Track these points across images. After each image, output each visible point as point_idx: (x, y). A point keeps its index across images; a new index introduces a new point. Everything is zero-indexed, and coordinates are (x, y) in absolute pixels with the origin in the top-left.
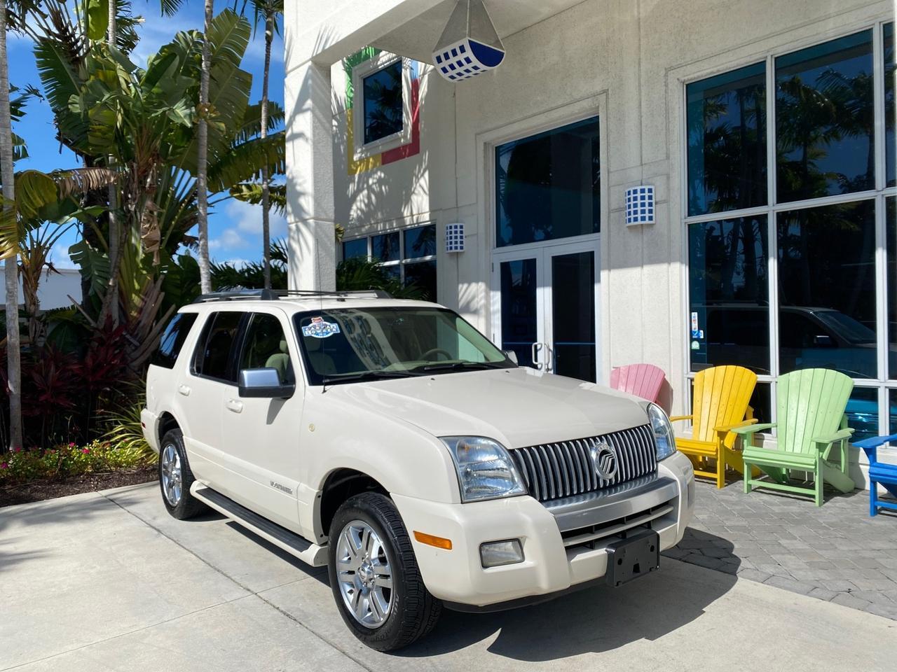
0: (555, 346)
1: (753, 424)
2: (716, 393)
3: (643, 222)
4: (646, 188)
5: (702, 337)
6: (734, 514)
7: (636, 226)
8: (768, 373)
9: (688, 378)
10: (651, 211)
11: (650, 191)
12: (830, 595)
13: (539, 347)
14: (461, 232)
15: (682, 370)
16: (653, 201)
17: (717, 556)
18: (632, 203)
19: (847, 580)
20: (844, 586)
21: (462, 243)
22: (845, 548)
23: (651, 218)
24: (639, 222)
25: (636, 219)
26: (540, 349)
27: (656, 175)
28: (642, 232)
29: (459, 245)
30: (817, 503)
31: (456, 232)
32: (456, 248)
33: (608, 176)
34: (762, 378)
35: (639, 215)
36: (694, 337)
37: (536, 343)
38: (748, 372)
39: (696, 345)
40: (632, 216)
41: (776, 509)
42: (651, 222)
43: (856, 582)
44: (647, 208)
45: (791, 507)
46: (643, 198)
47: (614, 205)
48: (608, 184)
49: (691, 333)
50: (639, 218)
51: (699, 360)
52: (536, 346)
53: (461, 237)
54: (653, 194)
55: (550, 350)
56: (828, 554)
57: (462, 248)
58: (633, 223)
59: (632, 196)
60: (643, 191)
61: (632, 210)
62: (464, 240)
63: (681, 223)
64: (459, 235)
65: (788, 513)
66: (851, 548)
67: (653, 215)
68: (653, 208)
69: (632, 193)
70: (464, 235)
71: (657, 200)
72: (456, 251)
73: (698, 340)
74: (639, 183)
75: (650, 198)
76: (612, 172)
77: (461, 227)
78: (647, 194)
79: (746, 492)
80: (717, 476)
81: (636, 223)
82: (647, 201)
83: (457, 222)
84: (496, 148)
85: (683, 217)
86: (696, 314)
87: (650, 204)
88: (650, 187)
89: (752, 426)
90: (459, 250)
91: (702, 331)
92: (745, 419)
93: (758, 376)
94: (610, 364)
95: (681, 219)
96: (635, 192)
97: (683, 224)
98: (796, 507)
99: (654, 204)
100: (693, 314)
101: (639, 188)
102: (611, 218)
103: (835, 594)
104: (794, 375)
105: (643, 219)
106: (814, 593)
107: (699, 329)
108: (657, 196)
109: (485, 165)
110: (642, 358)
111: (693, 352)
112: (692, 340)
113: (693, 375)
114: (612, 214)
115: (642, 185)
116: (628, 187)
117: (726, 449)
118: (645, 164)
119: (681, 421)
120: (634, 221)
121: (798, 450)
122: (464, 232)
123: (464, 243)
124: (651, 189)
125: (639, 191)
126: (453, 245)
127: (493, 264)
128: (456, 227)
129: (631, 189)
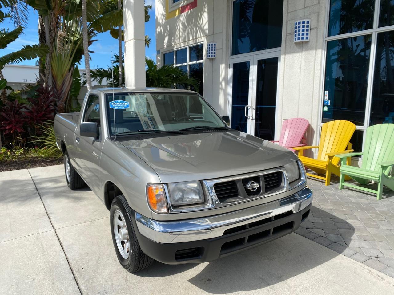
0: (257, 108)
1: (350, 152)
2: (333, 135)
3: (303, 40)
4: (306, 21)
5: (329, 104)
6: (328, 201)
7: (300, 42)
8: (363, 125)
9: (320, 126)
10: (307, 34)
11: (308, 22)
12: (363, 259)
13: (249, 108)
14: (215, 47)
15: (317, 122)
16: (309, 28)
17: (306, 227)
18: (297, 29)
19: (378, 249)
20: (375, 253)
21: (215, 53)
22: (385, 228)
23: (307, 38)
24: (301, 40)
25: (299, 39)
26: (249, 109)
27: (312, 13)
28: (302, 46)
29: (213, 54)
30: (378, 198)
31: (212, 48)
32: (212, 56)
33: (287, 15)
34: (359, 128)
35: (301, 36)
36: (325, 104)
37: (247, 106)
38: (352, 124)
39: (326, 109)
40: (297, 37)
41: (353, 200)
42: (307, 40)
43: (383, 251)
44: (305, 32)
45: (363, 199)
46: (303, 26)
47: (289, 32)
48: (287, 20)
49: (324, 102)
50: (301, 38)
51: (327, 117)
52: (247, 108)
54: (309, 24)
55: (253, 109)
56: (372, 231)
57: (215, 56)
58: (297, 41)
59: (298, 25)
60: (304, 22)
61: (297, 33)
62: (216, 52)
63: (323, 40)
64: (213, 49)
65: (359, 203)
66: (388, 228)
67: (309, 36)
68: (309, 32)
69: (298, 23)
70: (216, 49)
71: (312, 27)
72: (212, 57)
73: (327, 106)
75: (308, 26)
76: (289, 13)
77: (215, 45)
78: (306, 24)
79: (340, 188)
80: (326, 179)
82: (305, 28)
83: (213, 42)
84: (233, 2)
85: (325, 37)
86: (327, 91)
87: (307, 30)
88: (308, 20)
90: (213, 57)
91: (329, 101)
92: (346, 149)
93: (357, 126)
94: (282, 117)
95: (324, 38)
96: (299, 23)
97: (324, 41)
98: (365, 200)
99: (309, 30)
100: (326, 91)
101: (301, 21)
102: (287, 38)
103: (368, 258)
104: (377, 127)
105: (303, 38)
106: (355, 256)
107: (328, 100)
108: (312, 25)
109: (227, 11)
110: (298, 115)
111: (324, 112)
112: (324, 106)
113: (323, 124)
114: (288, 36)
115: (304, 19)
117: (333, 165)
118: (307, 7)
119: (315, 148)
120: (298, 40)
121: (372, 169)
122: (216, 48)
123: (216, 53)
124: (309, 21)
125: (301, 23)
126: (210, 55)
127: (229, 64)
128: (212, 45)
129: (298, 22)
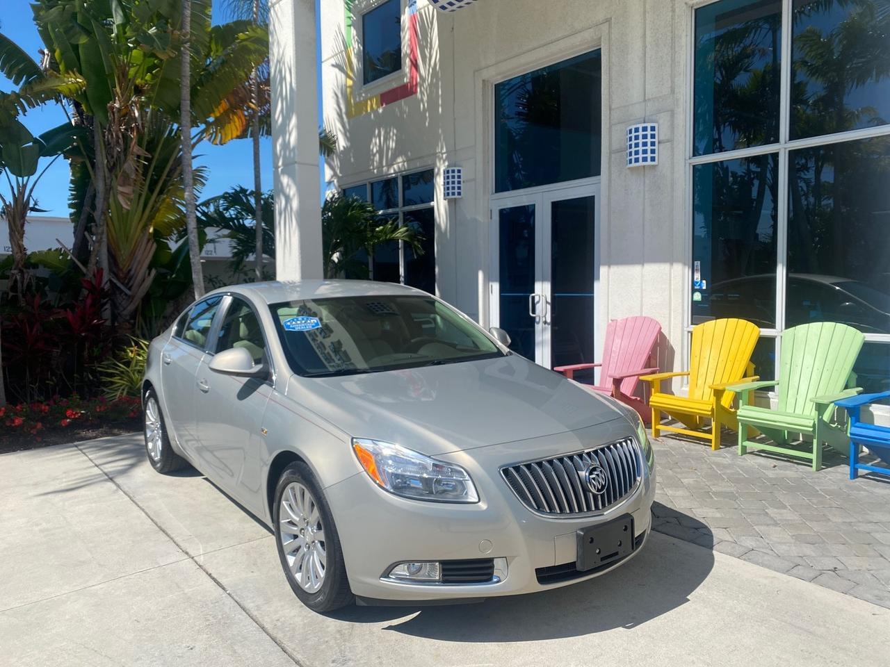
0: (553, 298)
1: (753, 381)
2: (715, 348)
3: (645, 163)
4: (649, 125)
5: (704, 288)
6: (724, 479)
7: (638, 168)
8: (773, 326)
9: (689, 332)
10: (653, 151)
11: (653, 129)
12: (812, 575)
13: (537, 299)
14: (459, 177)
15: (683, 324)
16: (656, 140)
17: (696, 527)
18: (633, 142)
19: (835, 557)
20: (829, 563)
21: (459, 188)
22: (840, 520)
23: (653, 159)
24: (641, 163)
25: (637, 160)
26: (538, 302)
27: (659, 111)
28: (644, 175)
29: (456, 191)
30: (814, 468)
31: (453, 177)
32: (453, 194)
33: (610, 113)
34: (766, 332)
35: (641, 156)
36: (696, 287)
37: (533, 295)
38: (751, 325)
39: (698, 297)
40: (633, 157)
41: (771, 474)
42: (653, 163)
43: (843, 559)
44: (649, 148)
45: (788, 472)
46: (645, 137)
47: (615, 146)
48: (610, 123)
49: (693, 283)
50: (641, 160)
51: (700, 312)
52: (533, 298)
53: (459, 183)
54: (656, 133)
55: (547, 302)
56: (817, 527)
57: (459, 194)
58: (633, 164)
59: (633, 134)
60: (645, 129)
61: (633, 150)
62: (462, 185)
63: (685, 163)
64: (456, 180)
65: (783, 478)
66: (845, 520)
67: (656, 155)
68: (656, 148)
69: (633, 131)
70: (462, 180)
71: (661, 139)
72: (453, 197)
73: (701, 291)
74: (642, 120)
75: (653, 136)
76: (613, 109)
77: (459, 171)
78: (649, 132)
79: (740, 454)
80: (712, 437)
81: (637, 164)
82: (649, 140)
83: (455, 166)
84: (495, 85)
85: (688, 158)
86: (699, 262)
87: (653, 144)
88: (653, 125)
89: (753, 383)
90: (456, 196)
91: (704, 282)
92: (745, 376)
93: (761, 329)
94: (608, 317)
95: (685, 159)
96: (637, 130)
97: (687, 165)
98: (792, 472)
99: (657, 143)
100: (696, 262)
101: (640, 126)
102: (613, 159)
103: (818, 573)
104: (802, 329)
105: (645, 159)
106: (794, 571)
107: (702, 280)
108: (662, 133)
109: (484, 106)
110: (641, 310)
111: (694, 303)
112: (694, 291)
113: (692, 328)
114: (613, 155)
115: (644, 122)
116: (630, 125)
117: (723, 408)
118: (649, 100)
119: (680, 377)
120: (635, 162)
121: (799, 411)
122: (462, 177)
123: (462, 188)
124: (654, 127)
125: (641, 130)
126: (450, 191)
127: (491, 211)
128: (453, 171)
129: (633, 127)
